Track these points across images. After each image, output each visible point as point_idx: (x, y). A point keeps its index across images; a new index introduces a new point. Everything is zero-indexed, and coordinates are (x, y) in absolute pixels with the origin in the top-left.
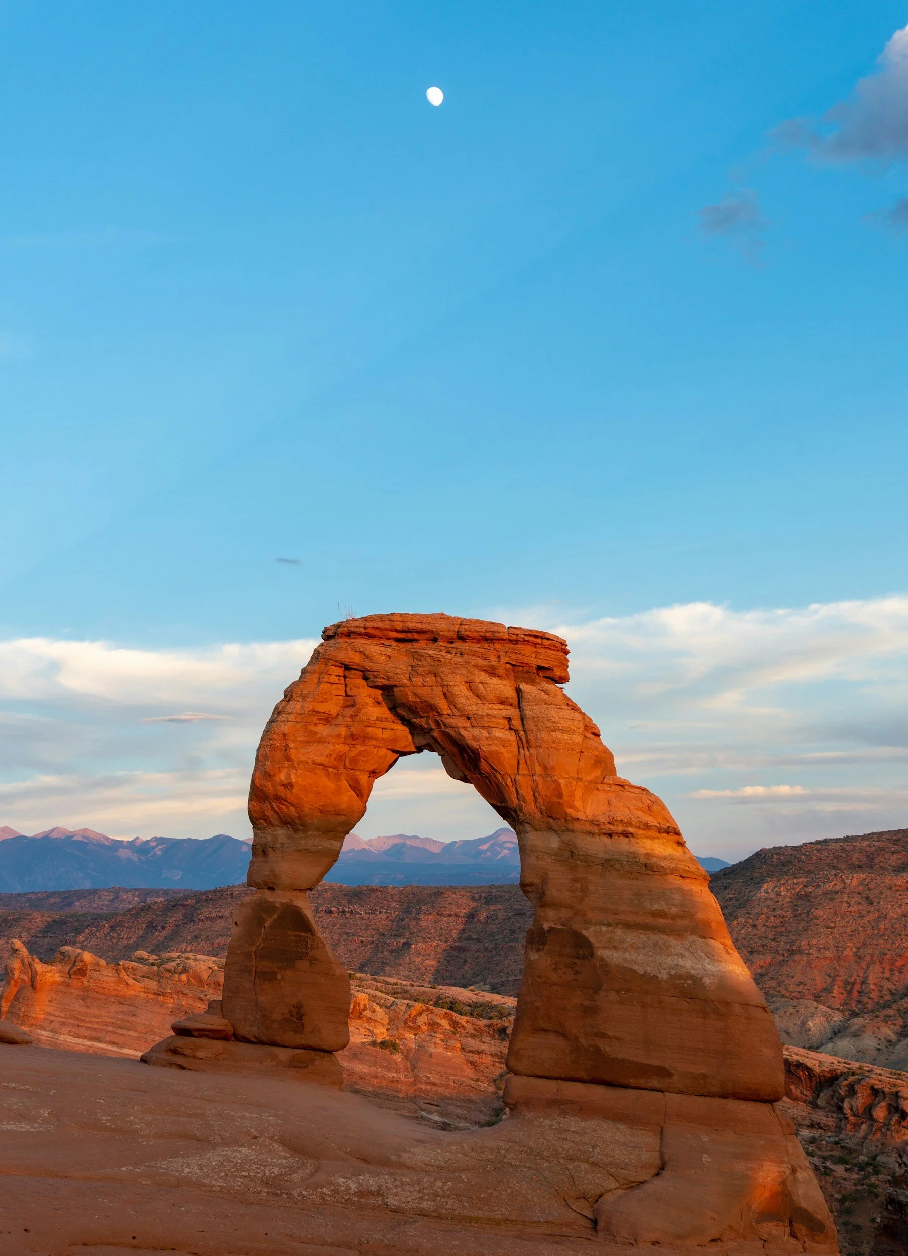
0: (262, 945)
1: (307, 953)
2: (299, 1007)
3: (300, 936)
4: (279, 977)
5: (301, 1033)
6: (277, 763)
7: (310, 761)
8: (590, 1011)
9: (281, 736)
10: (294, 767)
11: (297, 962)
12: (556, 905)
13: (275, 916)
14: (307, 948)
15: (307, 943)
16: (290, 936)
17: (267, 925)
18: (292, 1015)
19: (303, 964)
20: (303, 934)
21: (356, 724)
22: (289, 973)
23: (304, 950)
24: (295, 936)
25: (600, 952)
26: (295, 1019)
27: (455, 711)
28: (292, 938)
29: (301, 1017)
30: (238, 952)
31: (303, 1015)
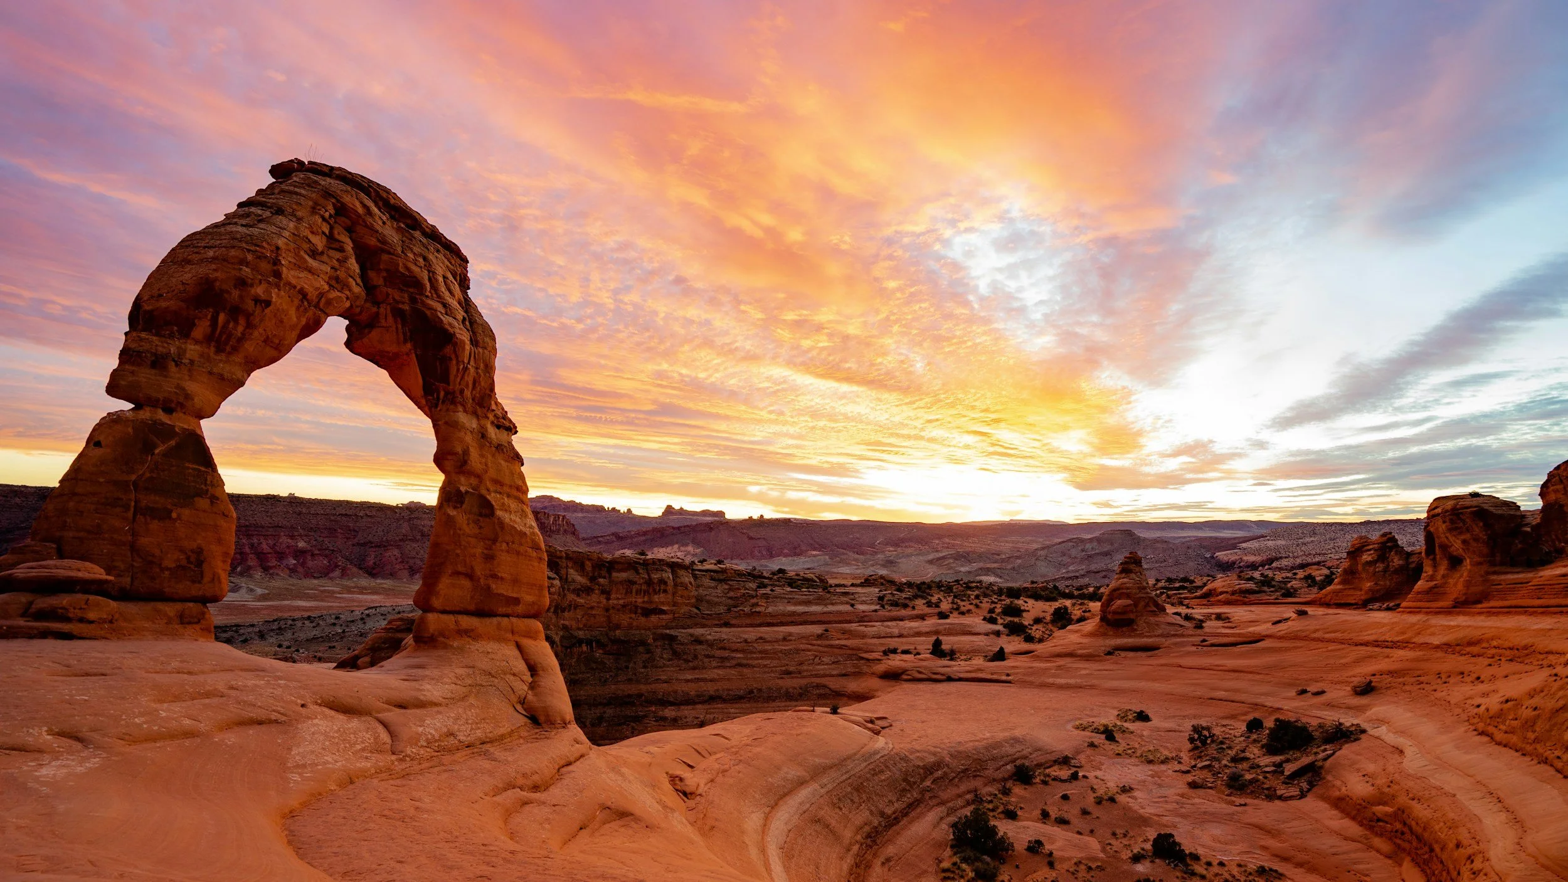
0: (148, 475)
1: (207, 490)
2: (199, 551)
3: (200, 471)
4: (174, 515)
5: (200, 582)
6: (261, 274)
7: (298, 287)
8: (489, 558)
9: (273, 248)
10: (278, 286)
11: (196, 499)
12: (470, 473)
13: (173, 443)
14: (206, 485)
15: (206, 480)
16: (188, 468)
17: (157, 451)
18: (189, 562)
19: (203, 503)
20: (203, 469)
21: (343, 269)
22: (186, 513)
23: (203, 486)
24: (193, 469)
25: (499, 513)
26: (192, 566)
27: (435, 296)
28: (190, 471)
29: (200, 563)
30: (102, 480)
31: (202, 562)
